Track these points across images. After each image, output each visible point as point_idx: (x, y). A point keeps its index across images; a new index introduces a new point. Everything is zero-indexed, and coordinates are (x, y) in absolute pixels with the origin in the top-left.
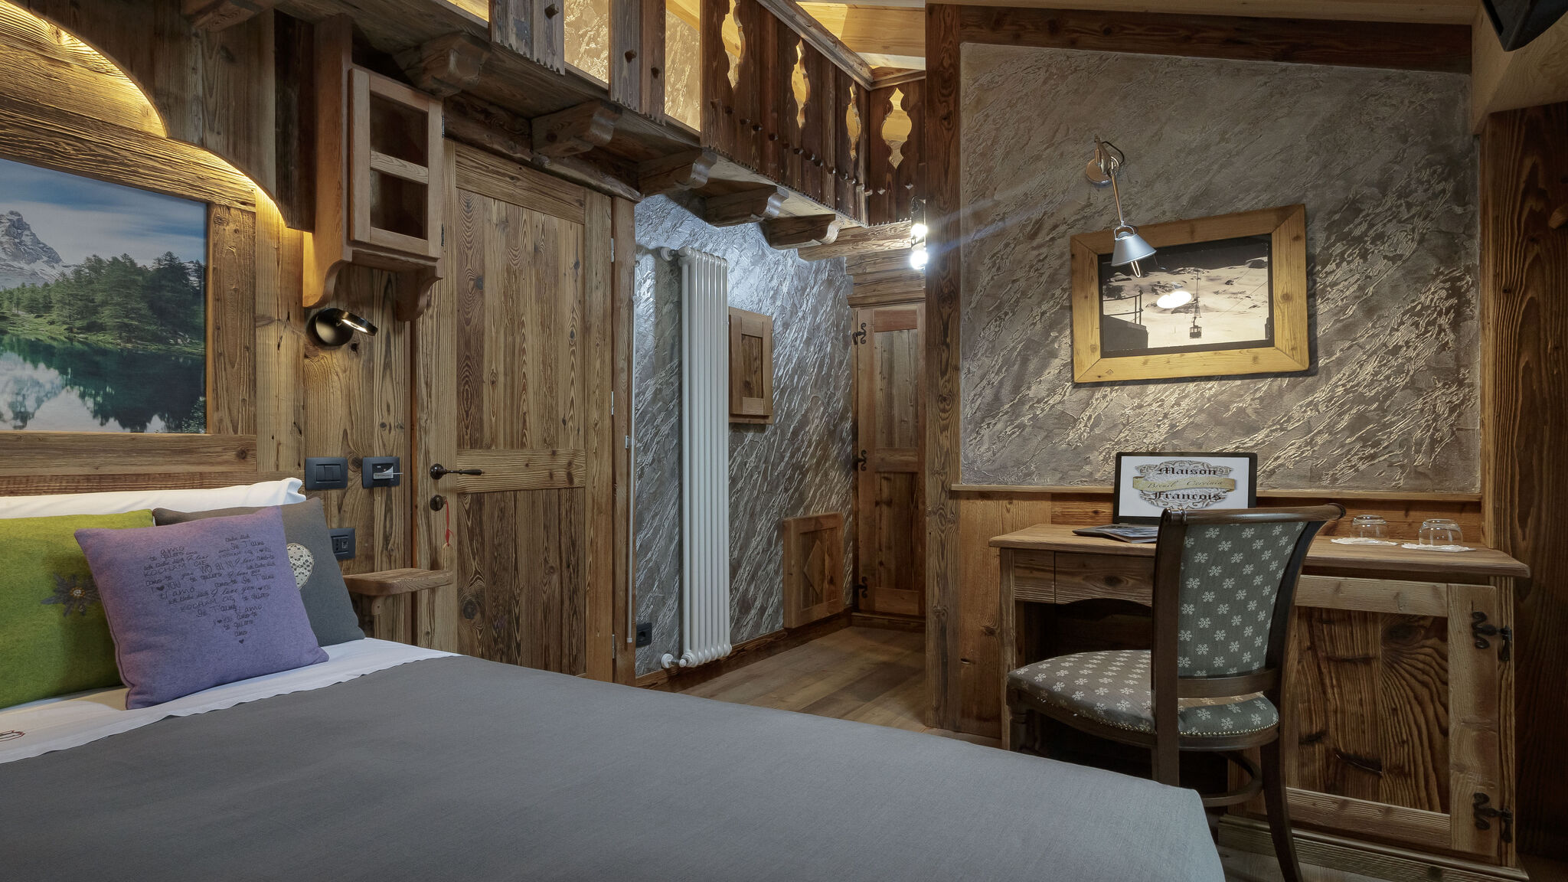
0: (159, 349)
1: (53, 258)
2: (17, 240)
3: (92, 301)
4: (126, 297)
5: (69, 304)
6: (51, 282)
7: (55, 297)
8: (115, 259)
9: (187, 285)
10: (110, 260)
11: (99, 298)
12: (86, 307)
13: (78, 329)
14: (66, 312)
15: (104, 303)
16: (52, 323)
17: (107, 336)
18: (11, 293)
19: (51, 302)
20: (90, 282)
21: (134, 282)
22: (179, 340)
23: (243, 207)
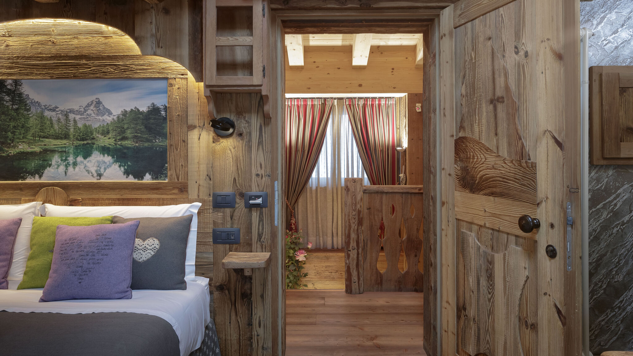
0: (149, 145)
1: (110, 113)
2: (98, 109)
3: (123, 128)
4: (136, 124)
5: (115, 130)
6: (109, 122)
7: (110, 128)
8: (132, 110)
9: (160, 116)
10: (130, 110)
11: (126, 126)
12: (121, 130)
13: (118, 140)
14: (114, 134)
15: (128, 128)
16: (109, 138)
17: (129, 141)
18: (96, 129)
19: (109, 130)
20: (123, 120)
21: (139, 118)
22: (157, 140)
23: (182, 76)
